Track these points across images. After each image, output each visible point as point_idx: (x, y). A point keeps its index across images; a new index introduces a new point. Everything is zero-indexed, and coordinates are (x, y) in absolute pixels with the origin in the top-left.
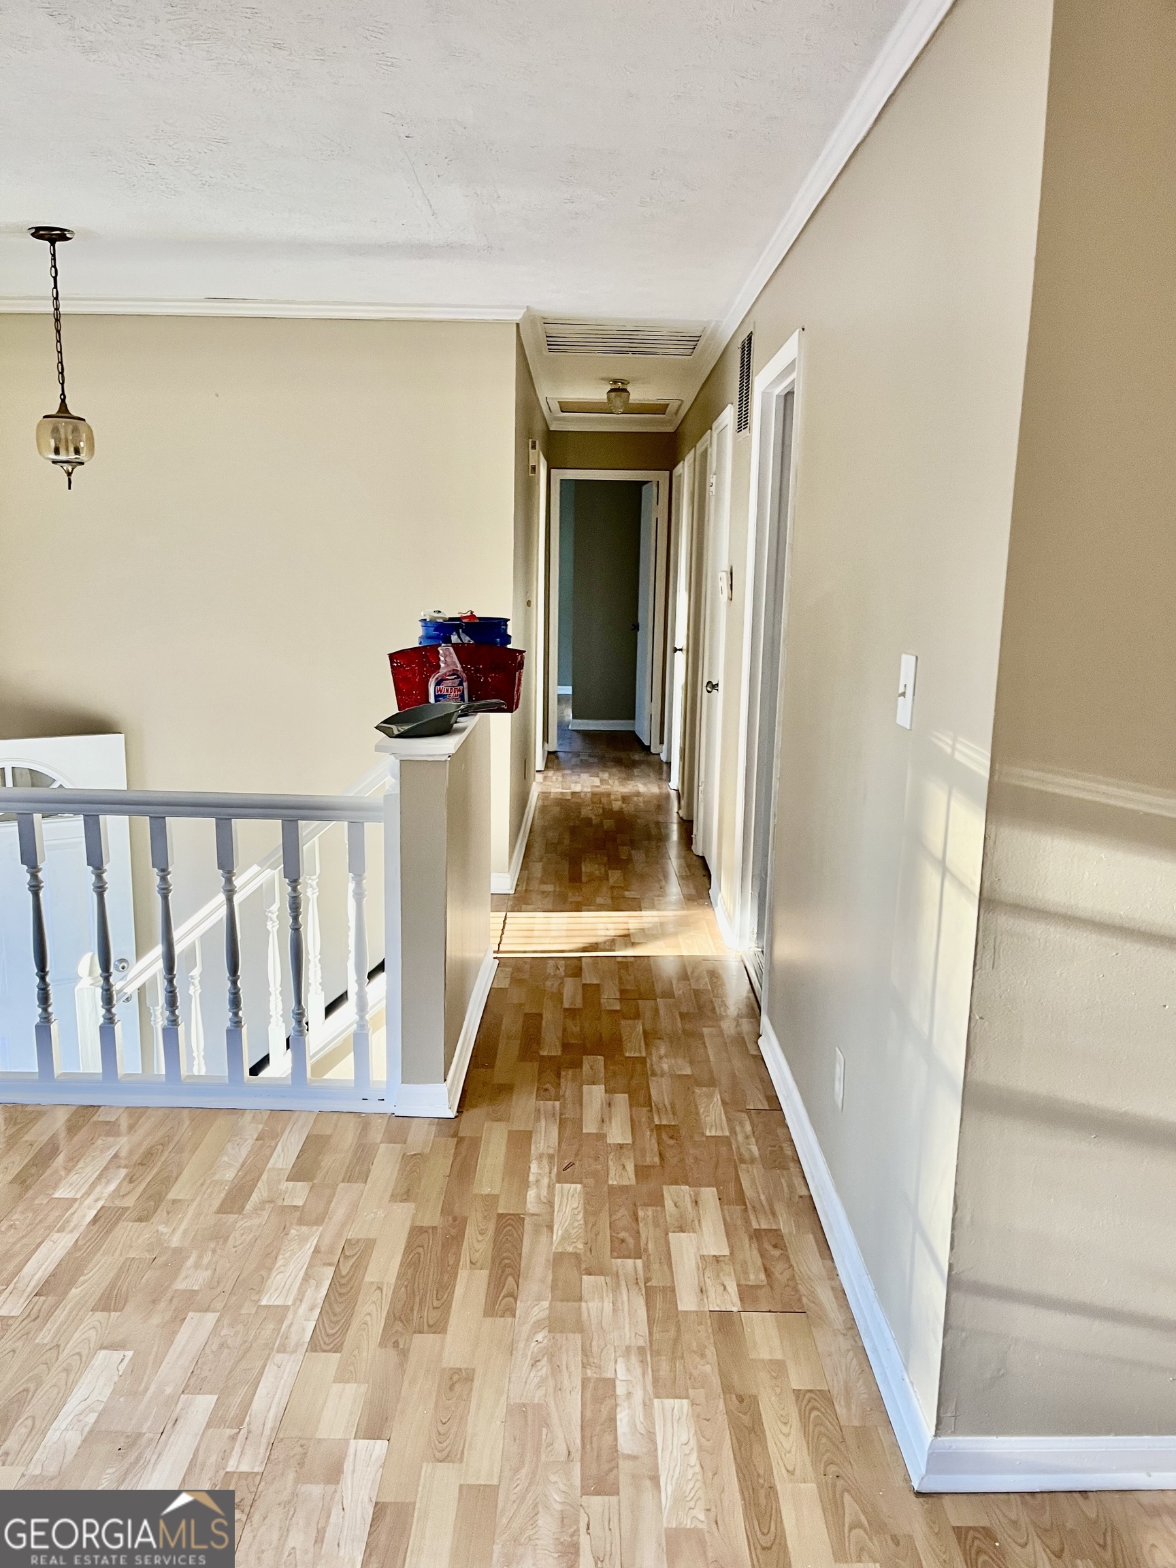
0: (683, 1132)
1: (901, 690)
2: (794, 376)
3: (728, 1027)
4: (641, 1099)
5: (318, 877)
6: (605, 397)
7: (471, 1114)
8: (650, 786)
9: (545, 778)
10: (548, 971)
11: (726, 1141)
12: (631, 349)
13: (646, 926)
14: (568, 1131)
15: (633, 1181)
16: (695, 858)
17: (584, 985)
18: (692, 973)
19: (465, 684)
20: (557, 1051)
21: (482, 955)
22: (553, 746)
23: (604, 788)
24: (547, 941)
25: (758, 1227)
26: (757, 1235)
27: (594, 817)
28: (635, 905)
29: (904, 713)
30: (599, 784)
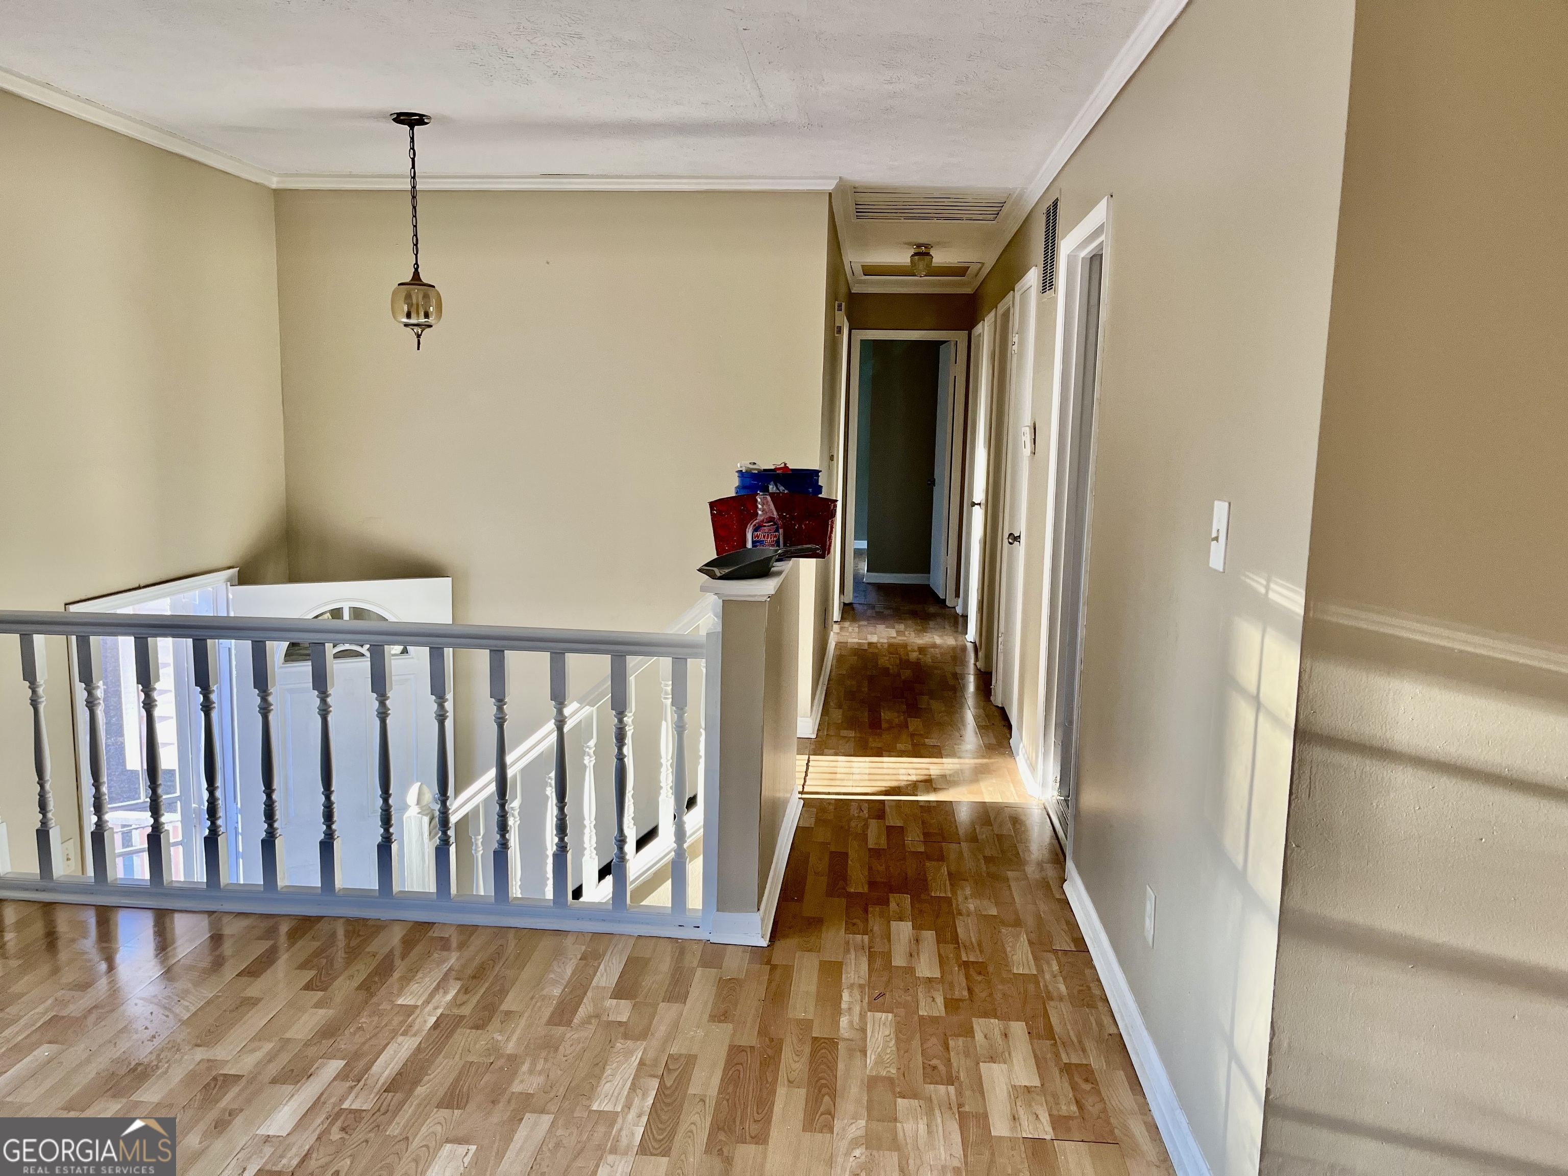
0: (991, 969)
1: (1214, 535)
2: (1102, 238)
3: (1031, 870)
4: (949, 936)
5: (633, 715)
6: (909, 260)
7: (783, 944)
8: (946, 638)
9: (841, 629)
10: (852, 811)
11: (1034, 979)
12: (937, 216)
13: (948, 772)
14: (879, 963)
15: (943, 1014)
16: (994, 709)
17: (888, 827)
18: (995, 818)
19: (781, 531)
20: (863, 888)
21: (789, 795)
22: (849, 597)
23: (900, 639)
24: (850, 783)
25: (1068, 1061)
26: (1067, 1069)
27: (891, 667)
28: (936, 752)
29: (1217, 557)
30: (895, 636)
